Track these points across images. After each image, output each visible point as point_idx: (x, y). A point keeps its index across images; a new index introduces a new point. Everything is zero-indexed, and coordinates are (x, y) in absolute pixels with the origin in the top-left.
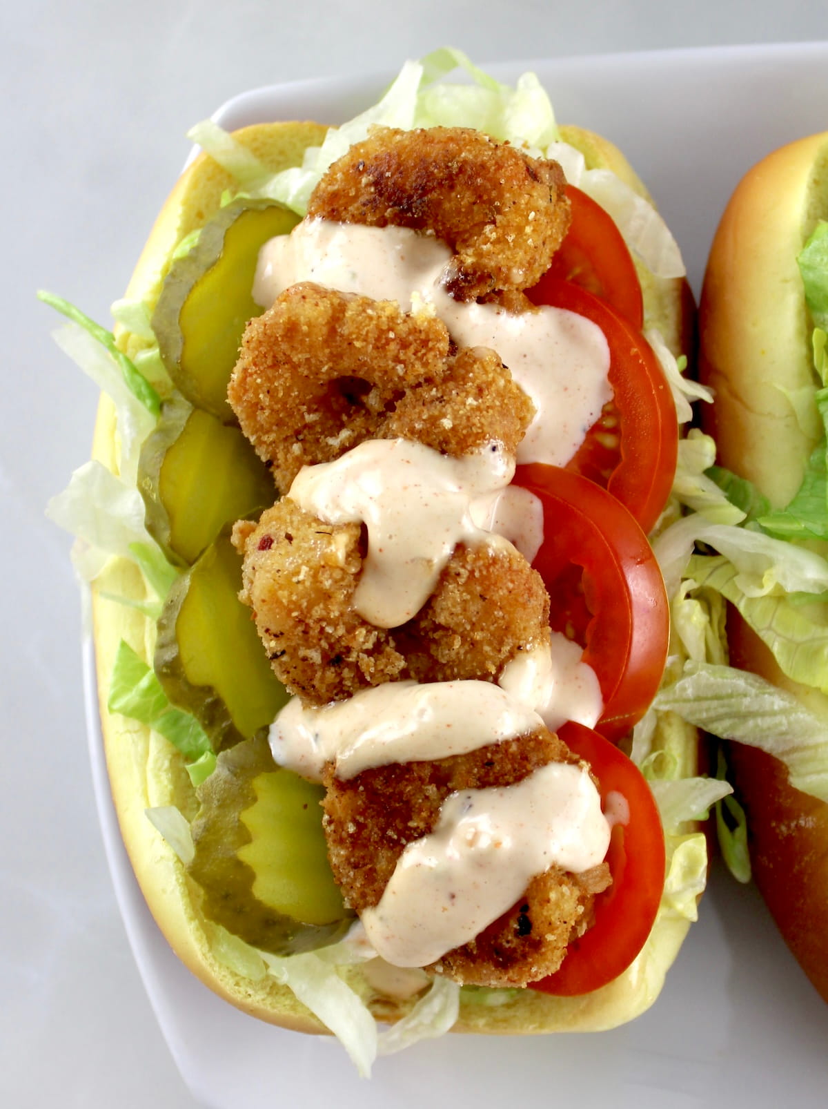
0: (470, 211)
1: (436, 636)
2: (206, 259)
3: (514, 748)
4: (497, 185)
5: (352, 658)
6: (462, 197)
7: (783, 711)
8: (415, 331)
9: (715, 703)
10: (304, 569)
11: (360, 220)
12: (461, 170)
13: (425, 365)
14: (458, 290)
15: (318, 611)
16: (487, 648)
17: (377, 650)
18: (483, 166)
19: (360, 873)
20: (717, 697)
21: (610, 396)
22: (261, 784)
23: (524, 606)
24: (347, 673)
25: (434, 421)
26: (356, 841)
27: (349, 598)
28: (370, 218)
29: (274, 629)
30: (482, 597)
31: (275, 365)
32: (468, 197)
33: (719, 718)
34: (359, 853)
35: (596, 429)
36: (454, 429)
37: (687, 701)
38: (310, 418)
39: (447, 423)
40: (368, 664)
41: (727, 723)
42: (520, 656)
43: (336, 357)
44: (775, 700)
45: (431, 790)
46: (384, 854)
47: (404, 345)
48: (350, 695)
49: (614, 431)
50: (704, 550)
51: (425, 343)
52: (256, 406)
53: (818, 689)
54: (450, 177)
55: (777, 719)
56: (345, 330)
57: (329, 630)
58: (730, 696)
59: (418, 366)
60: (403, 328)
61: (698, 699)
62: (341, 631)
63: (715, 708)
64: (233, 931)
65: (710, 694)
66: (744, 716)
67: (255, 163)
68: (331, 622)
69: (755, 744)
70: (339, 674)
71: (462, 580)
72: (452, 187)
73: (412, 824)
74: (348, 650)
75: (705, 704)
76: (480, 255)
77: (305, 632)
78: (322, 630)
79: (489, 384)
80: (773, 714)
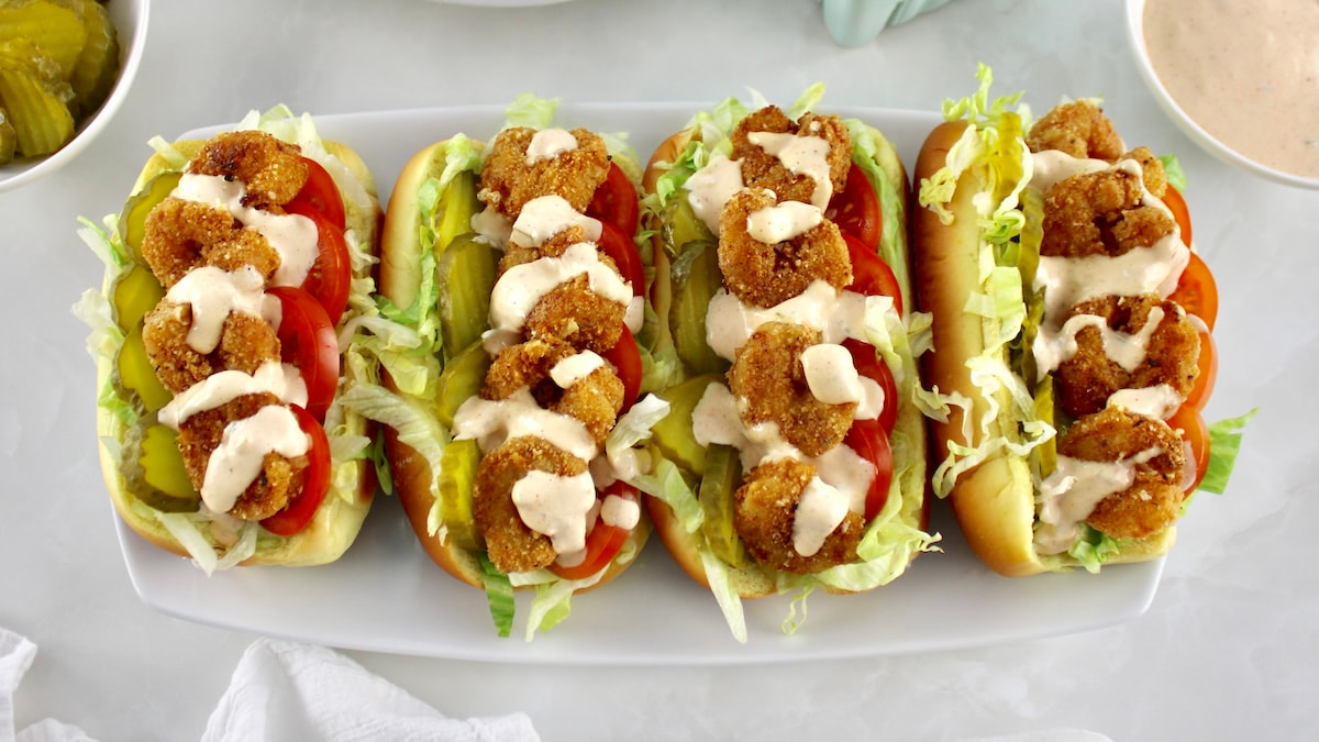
0: (251, 166)
1: (225, 357)
2: (143, 195)
3: (251, 398)
4: (263, 153)
5: (187, 367)
6: (248, 160)
7: (396, 405)
8: (215, 215)
9: (366, 401)
10: (162, 322)
11: (206, 173)
12: (248, 147)
13: (221, 231)
14: (245, 202)
15: (169, 343)
16: (246, 361)
17: (198, 364)
18: (258, 145)
19: (195, 469)
20: (367, 398)
21: (318, 255)
22: (152, 431)
23: (262, 341)
24: (186, 375)
25: (222, 256)
26: (193, 454)
27: (184, 338)
28: (210, 172)
29: (153, 353)
30: (242, 336)
31: (158, 235)
32: (251, 160)
33: (367, 409)
34: (195, 460)
35: (313, 270)
36: (230, 259)
37: (352, 400)
38: (176, 261)
39: (227, 257)
40: (194, 369)
41: (371, 411)
42: (262, 366)
43: (181, 228)
44: (392, 400)
45: (219, 423)
46: (204, 457)
47: (211, 222)
48: (189, 387)
49: (320, 271)
50: (366, 332)
51: (220, 221)
52: (153, 256)
53: (412, 395)
54: (243, 150)
55: (394, 408)
56: (183, 215)
57: (175, 352)
58: (372, 398)
59: (217, 232)
60: (210, 214)
61: (358, 399)
62: (180, 353)
63: (366, 403)
64: (139, 498)
65: (363, 396)
66: (377, 408)
67: (182, 158)
68: (176, 349)
69: (385, 422)
70: (182, 375)
71: (232, 327)
72: (244, 155)
73: (213, 441)
74: (185, 363)
75: (362, 402)
76: (255, 186)
77: (165, 354)
78: (172, 354)
79: (251, 241)
80: (391, 406)
